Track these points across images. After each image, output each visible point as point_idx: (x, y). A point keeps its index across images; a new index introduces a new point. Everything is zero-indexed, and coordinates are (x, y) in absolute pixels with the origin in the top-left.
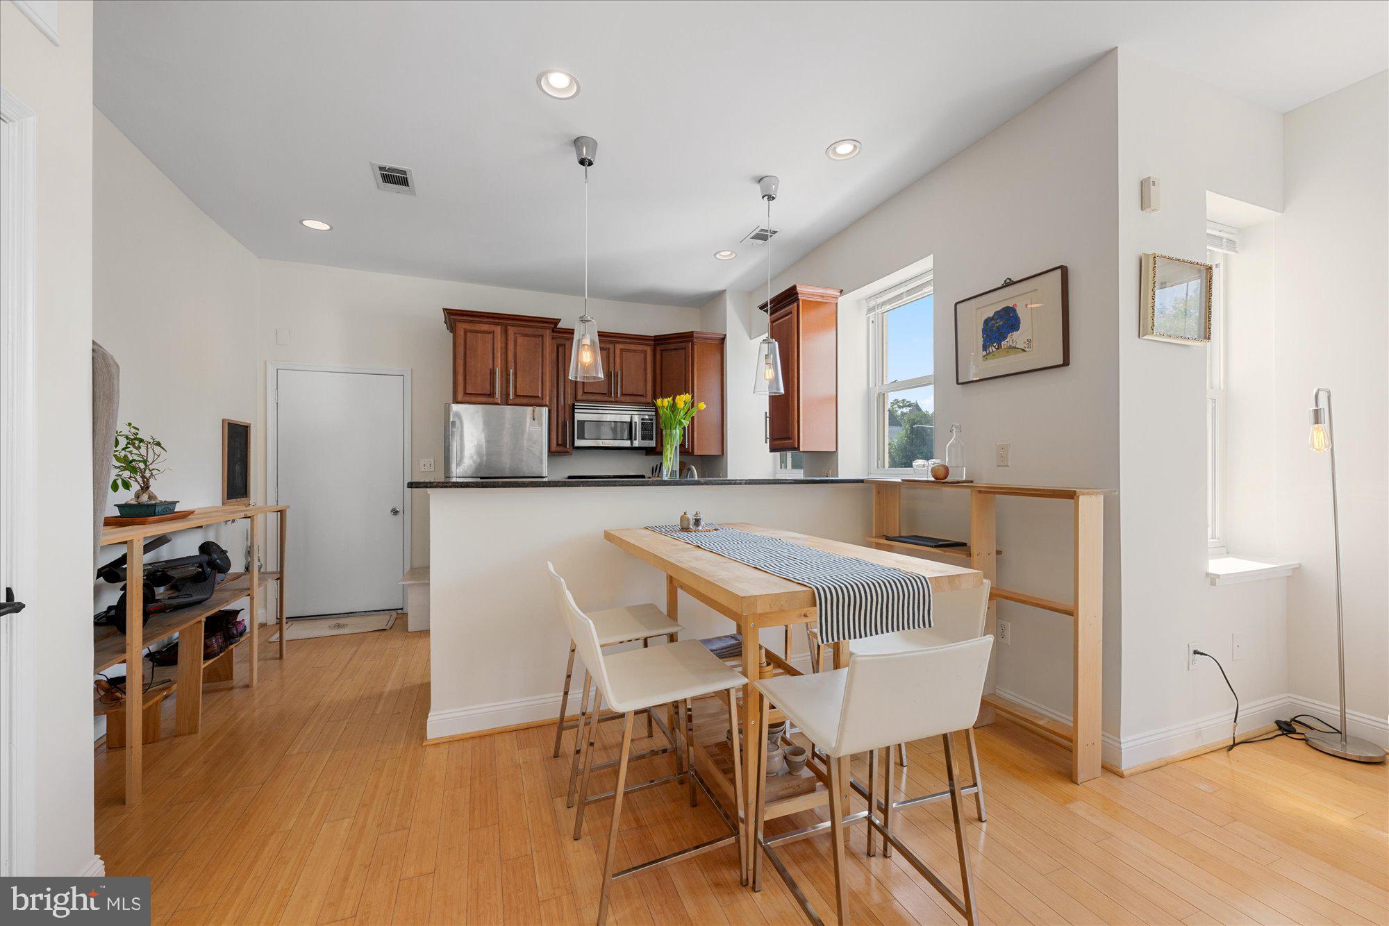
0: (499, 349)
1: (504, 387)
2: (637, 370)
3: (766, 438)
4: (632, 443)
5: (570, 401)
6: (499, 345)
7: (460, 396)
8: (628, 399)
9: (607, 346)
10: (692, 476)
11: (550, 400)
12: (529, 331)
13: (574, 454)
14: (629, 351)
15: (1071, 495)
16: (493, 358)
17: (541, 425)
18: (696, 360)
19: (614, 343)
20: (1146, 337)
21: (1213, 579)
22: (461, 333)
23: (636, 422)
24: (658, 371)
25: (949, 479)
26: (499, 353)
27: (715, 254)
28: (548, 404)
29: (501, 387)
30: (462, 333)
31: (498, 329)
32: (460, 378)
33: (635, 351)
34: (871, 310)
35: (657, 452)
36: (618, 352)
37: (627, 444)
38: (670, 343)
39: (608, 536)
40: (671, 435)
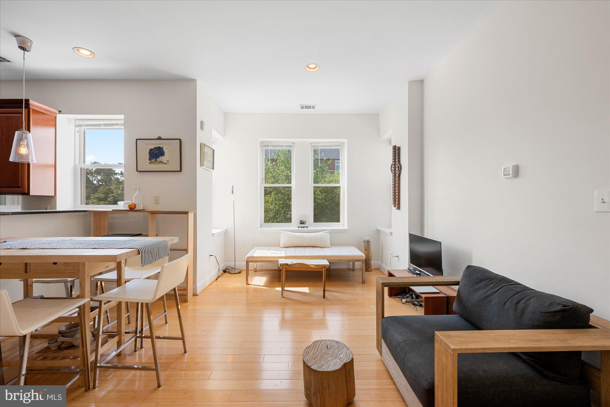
15: (186, 213)
20: (202, 167)
21: (213, 235)
25: (136, 209)
34: (77, 126)
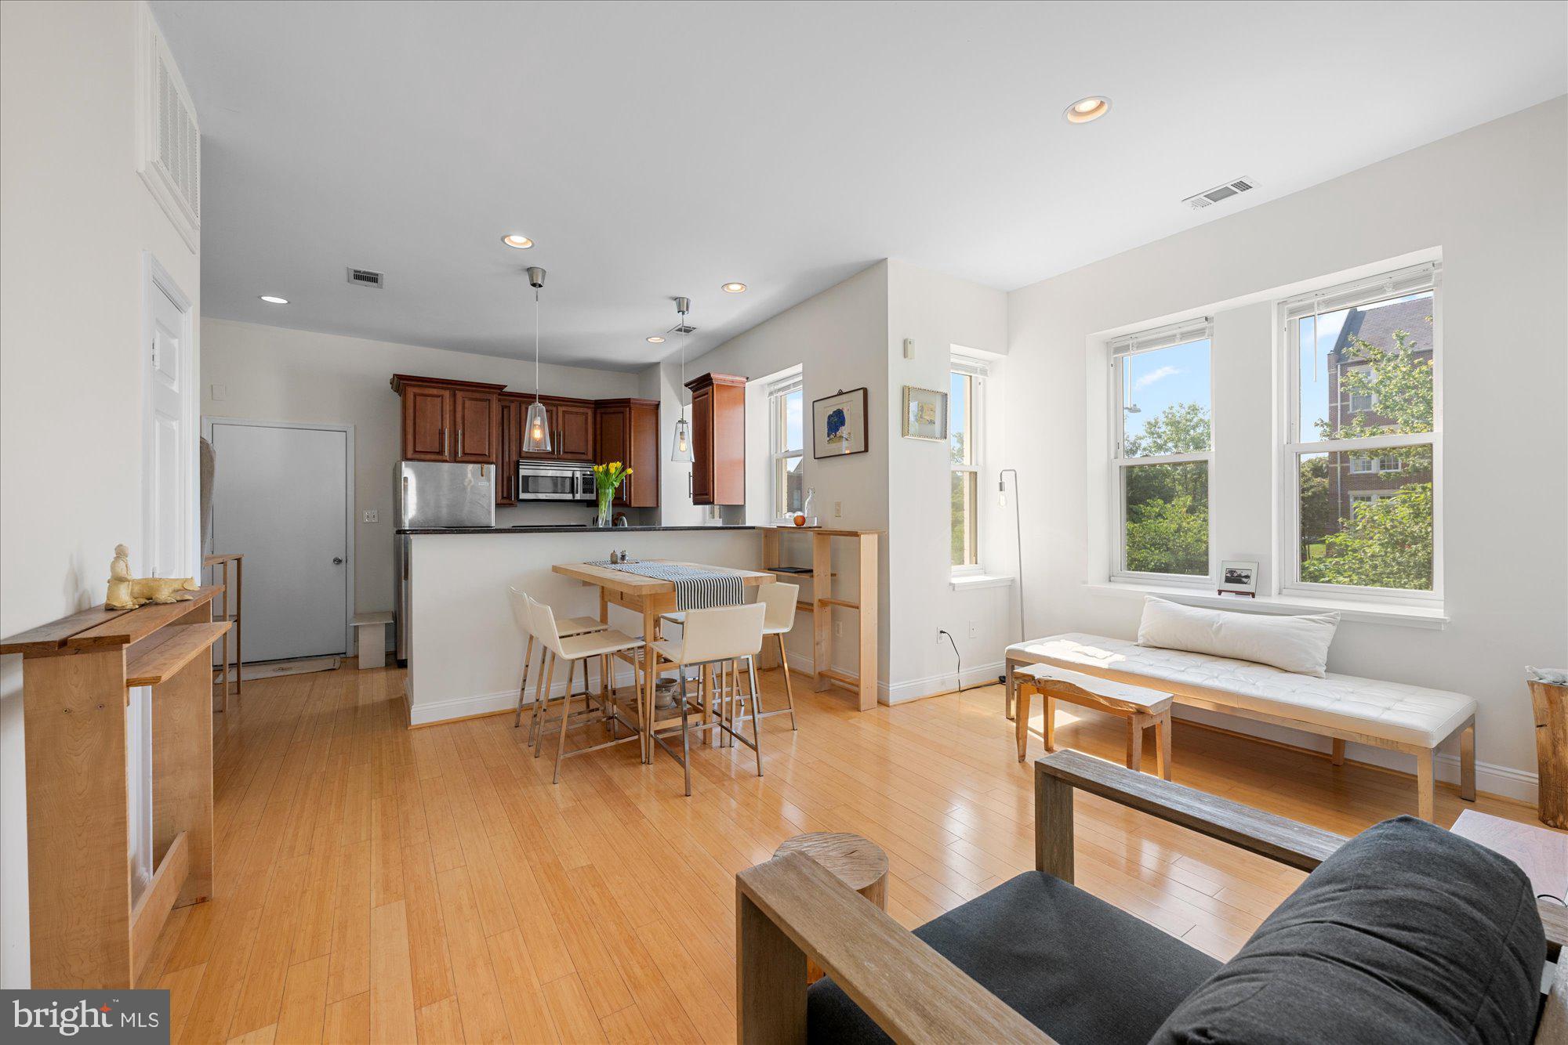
0: (448, 412)
1: (453, 444)
2: (580, 431)
3: (690, 494)
4: (574, 496)
5: (514, 458)
6: (447, 407)
7: (410, 454)
8: (569, 456)
9: (550, 408)
10: (623, 525)
11: (497, 457)
12: (477, 395)
13: (518, 505)
14: (571, 413)
15: (857, 535)
16: (442, 420)
17: (489, 480)
18: (633, 423)
19: (557, 406)
20: (906, 437)
21: (953, 586)
22: (410, 397)
23: (577, 478)
24: (598, 432)
25: (803, 526)
26: (448, 415)
27: (647, 339)
28: (494, 461)
29: (450, 446)
30: (412, 397)
31: (447, 394)
32: (410, 437)
33: (577, 413)
34: (771, 394)
35: (594, 504)
36: (560, 414)
37: (569, 497)
38: (610, 407)
39: (555, 569)
40: (605, 493)
